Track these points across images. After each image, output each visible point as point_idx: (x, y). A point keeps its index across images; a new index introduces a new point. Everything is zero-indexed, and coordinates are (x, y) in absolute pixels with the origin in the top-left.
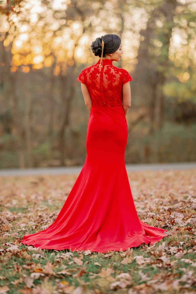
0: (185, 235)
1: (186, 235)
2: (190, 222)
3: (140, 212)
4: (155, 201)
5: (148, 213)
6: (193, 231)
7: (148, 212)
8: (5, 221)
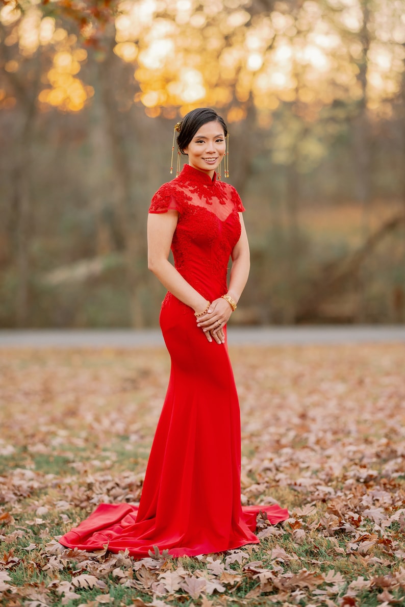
0: (373, 559)
1: (375, 559)
2: (398, 520)
3: (303, 485)
4: (349, 452)
5: (319, 487)
6: (394, 548)
7: (319, 484)
8: (10, 496)
